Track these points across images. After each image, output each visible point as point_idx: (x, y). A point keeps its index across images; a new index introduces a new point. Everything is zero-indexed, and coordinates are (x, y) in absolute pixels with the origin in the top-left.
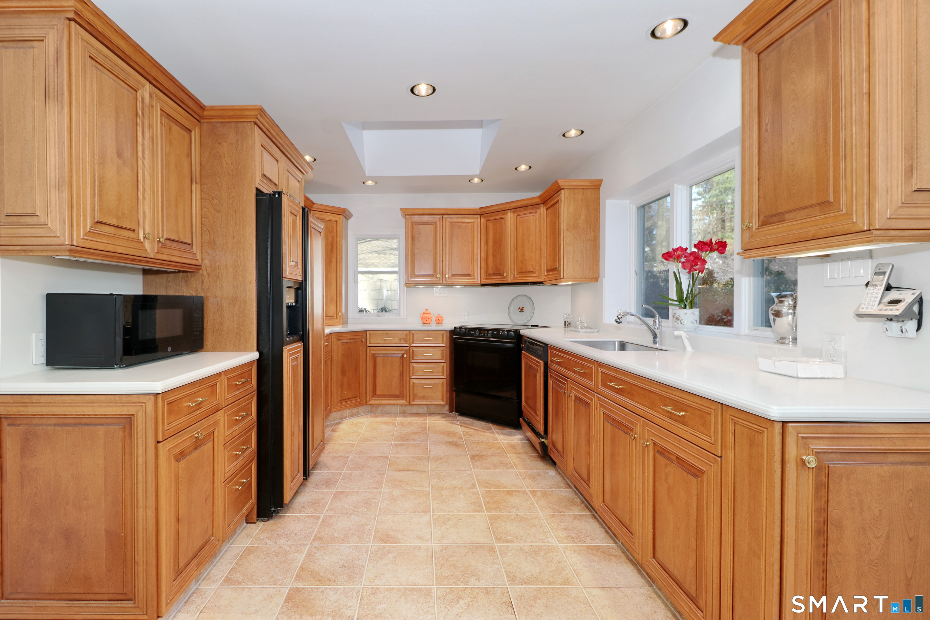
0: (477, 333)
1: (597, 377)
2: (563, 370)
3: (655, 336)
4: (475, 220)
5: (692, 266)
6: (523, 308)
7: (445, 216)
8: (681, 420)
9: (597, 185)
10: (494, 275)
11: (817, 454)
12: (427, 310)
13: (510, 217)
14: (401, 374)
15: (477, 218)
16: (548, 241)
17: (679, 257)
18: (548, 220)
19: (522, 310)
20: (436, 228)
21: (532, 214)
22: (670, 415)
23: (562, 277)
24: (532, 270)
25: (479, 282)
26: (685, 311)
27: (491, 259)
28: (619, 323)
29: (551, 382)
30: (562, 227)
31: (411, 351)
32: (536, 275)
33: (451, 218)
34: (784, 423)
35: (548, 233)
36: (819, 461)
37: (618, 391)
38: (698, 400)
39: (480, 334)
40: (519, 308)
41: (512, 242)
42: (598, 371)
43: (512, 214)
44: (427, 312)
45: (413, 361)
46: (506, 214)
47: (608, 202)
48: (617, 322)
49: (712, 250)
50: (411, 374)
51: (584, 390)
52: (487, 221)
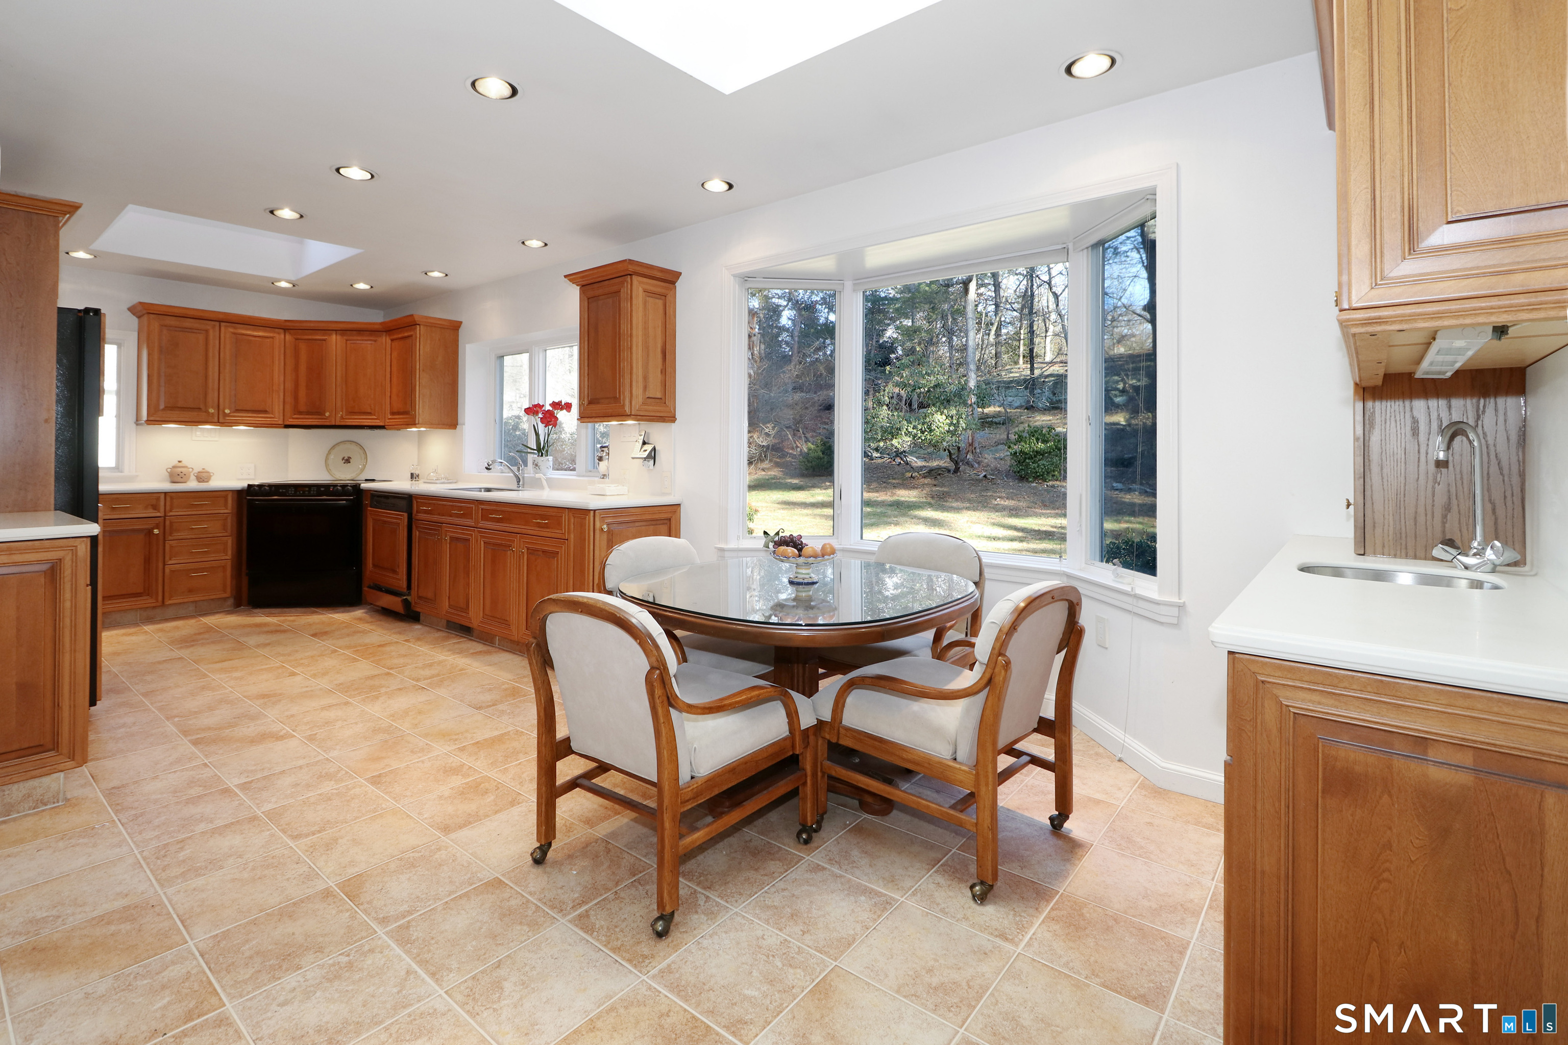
0: (291, 491)
1: (478, 513)
2: (435, 518)
3: (519, 482)
4: (275, 335)
5: (548, 422)
6: (349, 458)
7: (222, 324)
8: (546, 526)
9: (455, 327)
10: (308, 413)
11: (608, 525)
12: (179, 462)
13: (335, 341)
14: (147, 560)
15: (279, 333)
16: (395, 380)
17: (537, 413)
18: (395, 354)
19: (347, 460)
20: (207, 339)
21: (369, 342)
22: (539, 525)
23: (417, 422)
24: (369, 411)
25: (280, 422)
26: (542, 458)
27: (302, 393)
28: (490, 469)
29: (416, 534)
30: (418, 367)
31: (168, 523)
32: (374, 417)
33: (235, 328)
34: (595, 511)
35: (394, 369)
36: (608, 528)
37: (498, 520)
38: (555, 510)
39: (296, 492)
40: (343, 459)
41: (339, 375)
42: (478, 509)
43: (339, 337)
44: (180, 464)
45: (170, 538)
46: (330, 335)
47: (468, 347)
48: (487, 468)
49: (562, 409)
50: (167, 558)
51: (463, 529)
52: (297, 339)
